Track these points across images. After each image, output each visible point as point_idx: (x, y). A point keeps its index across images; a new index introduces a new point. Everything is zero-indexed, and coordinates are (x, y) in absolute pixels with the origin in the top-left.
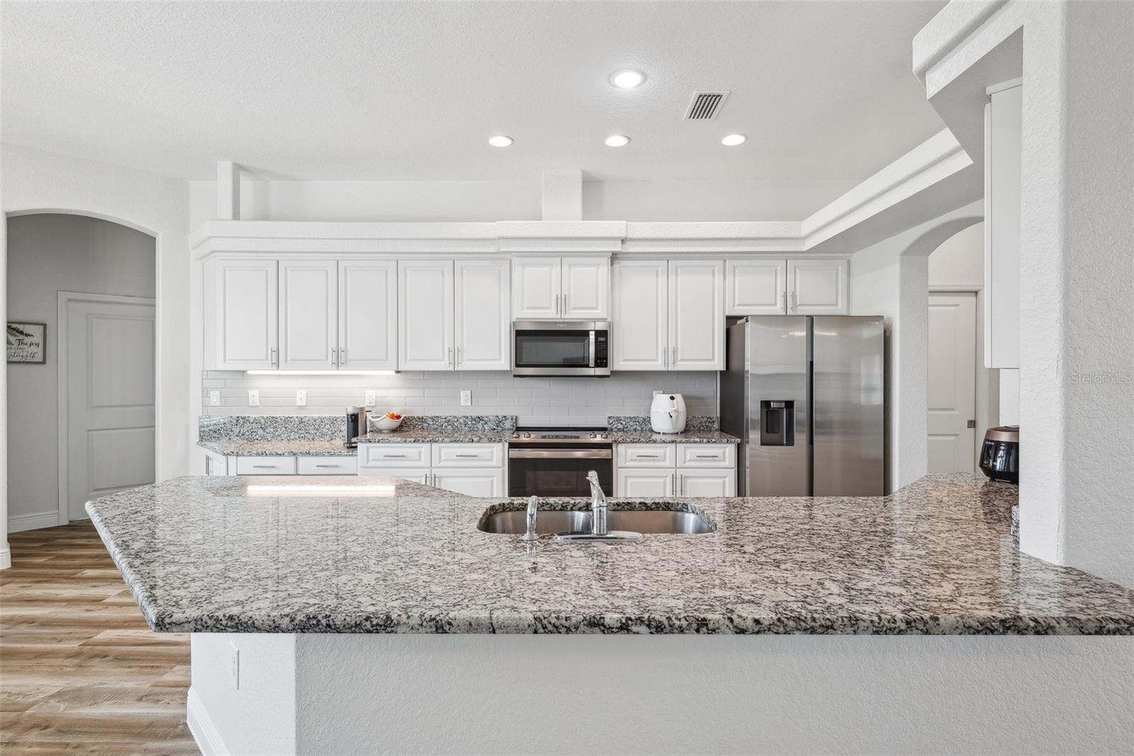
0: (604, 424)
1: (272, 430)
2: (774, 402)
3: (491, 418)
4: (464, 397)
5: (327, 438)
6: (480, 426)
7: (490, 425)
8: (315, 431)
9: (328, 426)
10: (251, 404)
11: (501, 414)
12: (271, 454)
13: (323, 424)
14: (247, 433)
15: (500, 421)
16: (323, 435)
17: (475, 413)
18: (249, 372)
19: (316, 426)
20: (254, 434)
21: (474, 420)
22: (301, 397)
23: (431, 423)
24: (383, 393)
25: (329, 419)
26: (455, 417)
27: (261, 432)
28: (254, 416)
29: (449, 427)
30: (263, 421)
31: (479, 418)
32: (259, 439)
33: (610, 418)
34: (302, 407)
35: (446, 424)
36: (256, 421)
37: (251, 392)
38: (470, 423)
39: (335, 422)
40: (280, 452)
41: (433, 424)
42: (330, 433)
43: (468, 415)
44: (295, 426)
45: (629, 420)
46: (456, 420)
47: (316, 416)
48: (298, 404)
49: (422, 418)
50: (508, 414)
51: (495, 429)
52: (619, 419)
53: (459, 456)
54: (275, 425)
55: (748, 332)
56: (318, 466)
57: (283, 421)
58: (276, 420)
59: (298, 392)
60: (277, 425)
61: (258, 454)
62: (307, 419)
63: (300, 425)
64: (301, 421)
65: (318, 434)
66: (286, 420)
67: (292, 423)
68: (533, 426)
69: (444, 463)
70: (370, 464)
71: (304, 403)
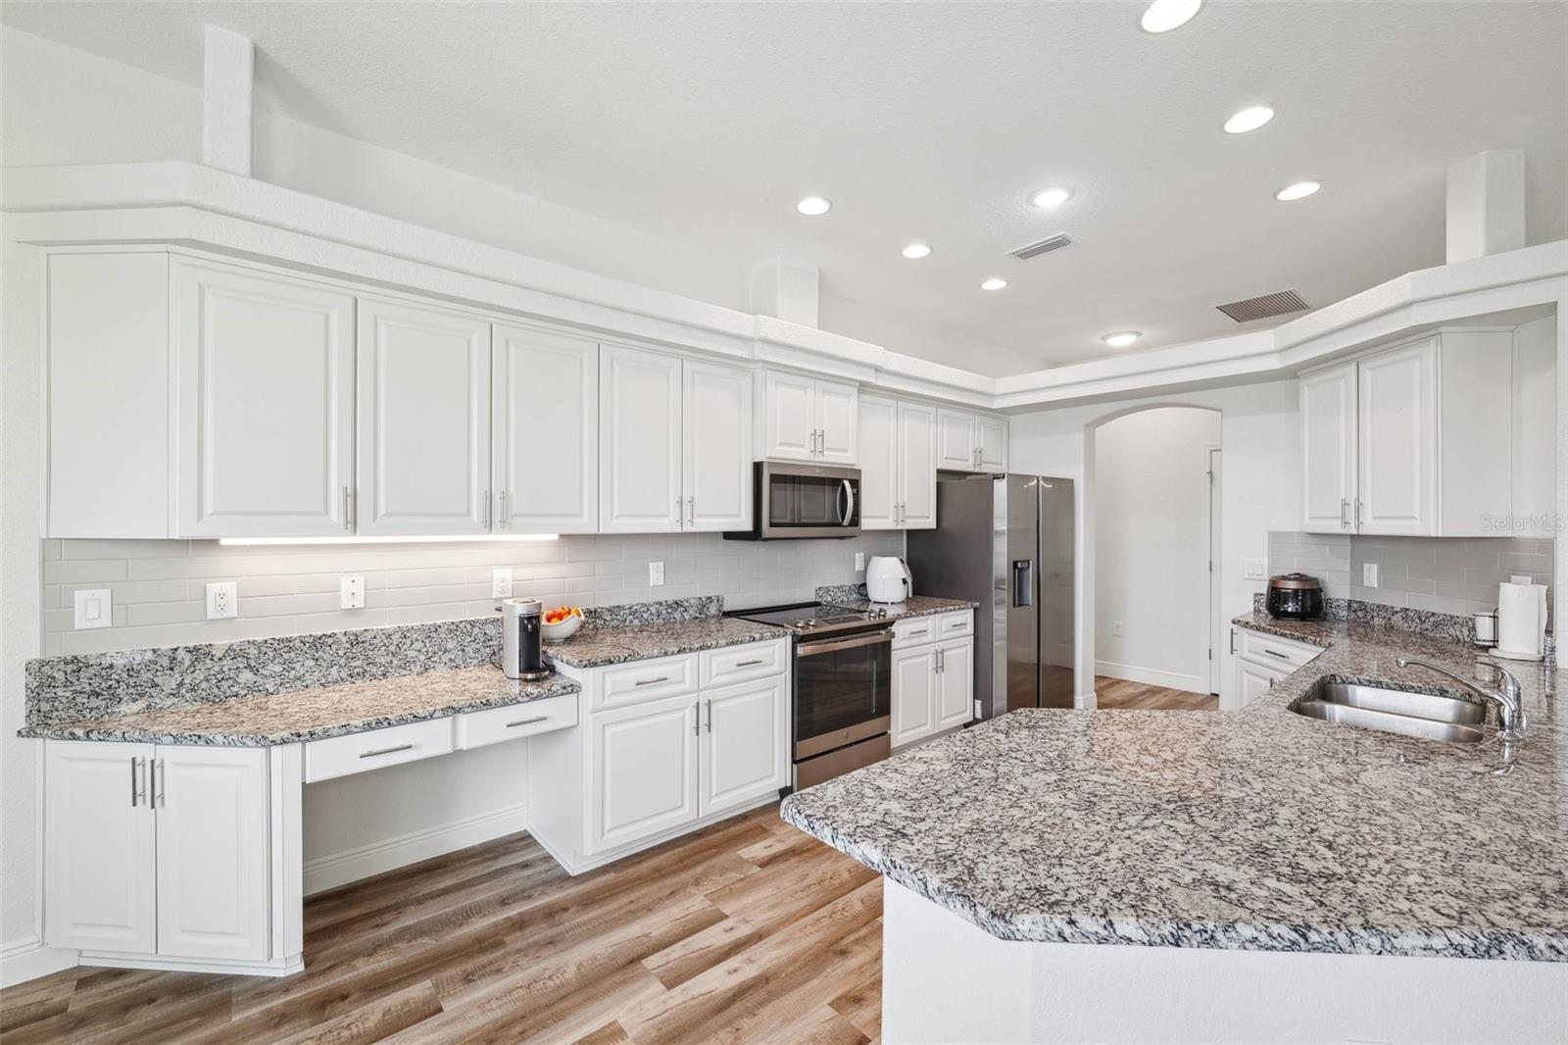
0: (811, 598)
1: (279, 668)
2: (1021, 562)
3: (692, 601)
4: (655, 573)
5: (417, 669)
6: (677, 616)
7: (691, 611)
8: (389, 659)
9: (418, 645)
10: (211, 615)
11: (704, 594)
12: (402, 721)
13: (409, 642)
14: (204, 685)
15: (704, 604)
16: (406, 664)
17: (670, 597)
18: (224, 542)
19: (392, 648)
20: (225, 685)
21: (671, 606)
22: (351, 591)
23: (608, 618)
24: (525, 573)
25: (421, 629)
26: (644, 605)
27: (247, 676)
28: (227, 642)
29: (636, 622)
30: (253, 651)
31: (676, 603)
32: (243, 692)
33: (820, 588)
34: (352, 612)
35: (631, 617)
36: (234, 653)
37: (213, 588)
38: (664, 612)
39: (433, 635)
40: (421, 712)
41: (613, 620)
42: (422, 658)
43: (662, 600)
44: (341, 653)
45: (836, 590)
46: (645, 609)
47: (390, 626)
48: (344, 607)
49: (595, 611)
50: (712, 594)
51: (697, 618)
52: (828, 590)
53: (739, 665)
54: (286, 656)
55: (1001, 489)
56: (509, 726)
57: (307, 645)
58: (291, 645)
59: (346, 584)
60: (292, 655)
61: (368, 727)
62: (370, 635)
63: (354, 651)
64: (356, 640)
65: (395, 662)
66: (318, 643)
67: (334, 647)
68: (741, 608)
69: (715, 681)
70: (607, 702)
71: (359, 603)
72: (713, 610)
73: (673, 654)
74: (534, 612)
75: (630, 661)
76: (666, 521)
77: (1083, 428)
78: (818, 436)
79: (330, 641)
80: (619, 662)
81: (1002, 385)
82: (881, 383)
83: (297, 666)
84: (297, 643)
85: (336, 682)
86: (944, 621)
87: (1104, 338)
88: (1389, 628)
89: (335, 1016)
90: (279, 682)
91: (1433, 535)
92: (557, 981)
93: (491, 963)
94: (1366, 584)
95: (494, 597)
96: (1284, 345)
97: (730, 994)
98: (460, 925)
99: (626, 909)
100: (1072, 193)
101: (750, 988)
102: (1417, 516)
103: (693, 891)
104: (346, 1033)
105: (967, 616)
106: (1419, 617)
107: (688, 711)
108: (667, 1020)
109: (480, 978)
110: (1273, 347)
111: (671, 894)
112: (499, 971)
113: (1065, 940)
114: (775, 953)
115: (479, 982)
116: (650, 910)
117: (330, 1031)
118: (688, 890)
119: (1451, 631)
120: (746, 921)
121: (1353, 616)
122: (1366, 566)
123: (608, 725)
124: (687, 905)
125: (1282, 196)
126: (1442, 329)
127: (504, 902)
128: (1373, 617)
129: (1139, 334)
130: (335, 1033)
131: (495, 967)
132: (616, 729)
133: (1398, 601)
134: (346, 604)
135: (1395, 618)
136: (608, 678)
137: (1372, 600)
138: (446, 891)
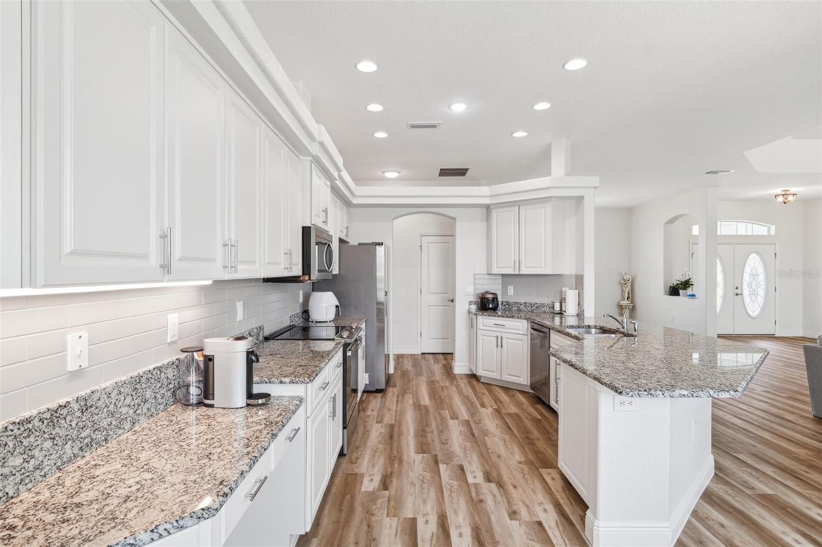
0: (289, 322)
1: (19, 461)
3: (254, 331)
4: (240, 311)
5: (127, 426)
7: (254, 338)
8: (109, 420)
9: (128, 400)
11: (258, 325)
13: (122, 398)
15: (258, 333)
16: (121, 423)
19: (112, 408)
22: (77, 351)
31: (249, 333)
33: (291, 316)
34: (78, 374)
44: (74, 424)
45: (296, 316)
50: (261, 324)
54: (26, 442)
57: (46, 422)
58: (30, 426)
59: (71, 337)
60: (32, 439)
62: (95, 397)
63: (84, 419)
64: (86, 405)
65: (114, 423)
66: (54, 416)
67: (68, 418)
68: (268, 333)
72: (261, 336)
77: (391, 220)
79: (64, 411)
83: (36, 452)
84: (36, 423)
85: (70, 460)
87: (383, 172)
88: (519, 310)
90: (18, 480)
91: (549, 273)
94: (509, 294)
95: (169, 341)
100: (468, 106)
102: (543, 266)
106: (531, 305)
119: (543, 309)
121: (504, 307)
122: (509, 287)
126: (553, 199)
128: (512, 307)
129: (399, 173)
133: (522, 300)
134: (72, 366)
135: (521, 307)
137: (511, 300)
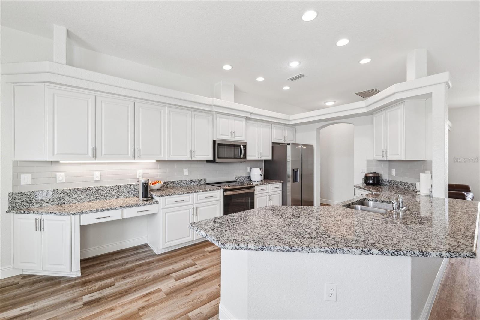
0: (234, 180)
1: (76, 196)
2: (296, 169)
3: (197, 180)
4: (185, 172)
5: (115, 197)
6: (192, 184)
7: (196, 183)
8: (107, 194)
9: (115, 191)
10: (58, 182)
11: (200, 178)
12: (107, 210)
13: (113, 190)
14: (56, 200)
15: (200, 181)
16: (112, 196)
17: (190, 179)
18: (61, 162)
19: (108, 191)
20: (62, 200)
21: (190, 181)
22: (97, 176)
23: (171, 184)
24: (147, 171)
25: (116, 186)
26: (182, 181)
27: (67, 198)
28: (62, 189)
29: (179, 186)
30: (69, 192)
31: (192, 180)
32: (66, 203)
33: (236, 177)
34: (97, 181)
35: (178, 184)
36: (64, 192)
37: (58, 174)
38: (188, 183)
39: (120, 188)
40: (113, 207)
41: (172, 185)
42: (117, 194)
43: (187, 180)
44: (94, 193)
45: (241, 177)
46: (182, 182)
47: (107, 185)
48: (94, 180)
49: (167, 182)
50: (203, 178)
51: (198, 185)
52: (239, 177)
53: (206, 197)
54: (78, 193)
55: (289, 148)
56: (138, 212)
57: (84, 190)
58: (80, 190)
59: (95, 173)
60: (80, 193)
61: (98, 211)
62: (102, 188)
63: (97, 192)
64: (98, 189)
65: (109, 195)
66: (87, 189)
67: (92, 191)
68: (212, 182)
69: (199, 201)
70: (167, 206)
71: (99, 179)
72: (203, 182)
73: (186, 193)
74: (147, 182)
75: (173, 195)
76: (187, 157)
77: (316, 129)
78: (233, 133)
79: (91, 189)
80: (170, 195)
81: (292, 117)
82: (252, 117)
83: (82, 196)
84: (81, 189)
85: (92, 200)
86: (272, 186)
87: (325, 103)
88: (398, 187)
89: (87, 286)
90: (76, 200)
91: (403, 160)
92: (147, 279)
93: (130, 274)
94: (392, 175)
95: (137, 178)
96: (367, 105)
97: (192, 282)
98: (124, 266)
99: (170, 262)
100: (300, 63)
101: (198, 281)
102: (399, 154)
103: (189, 258)
104: (90, 290)
105: (280, 185)
106: (404, 184)
107: (191, 209)
108: (174, 288)
109: (127, 278)
110: (364, 106)
111: (183, 259)
112: (132, 276)
113: (237, 249)
114: (207, 273)
115: (126, 279)
116: (176, 263)
117: (85, 289)
118: (188, 258)
119: (412, 188)
120: (201, 266)
121: (389, 184)
122: (392, 169)
123: (167, 213)
124: (186, 262)
125: (361, 62)
126: (405, 100)
127: (137, 260)
128: (394, 184)
129: (335, 102)
130: (87, 290)
131: (131, 275)
132: (169, 214)
133: (399, 179)
134: (95, 179)
135: (399, 184)
136: (167, 200)
137: (393, 179)
138: (122, 258)
